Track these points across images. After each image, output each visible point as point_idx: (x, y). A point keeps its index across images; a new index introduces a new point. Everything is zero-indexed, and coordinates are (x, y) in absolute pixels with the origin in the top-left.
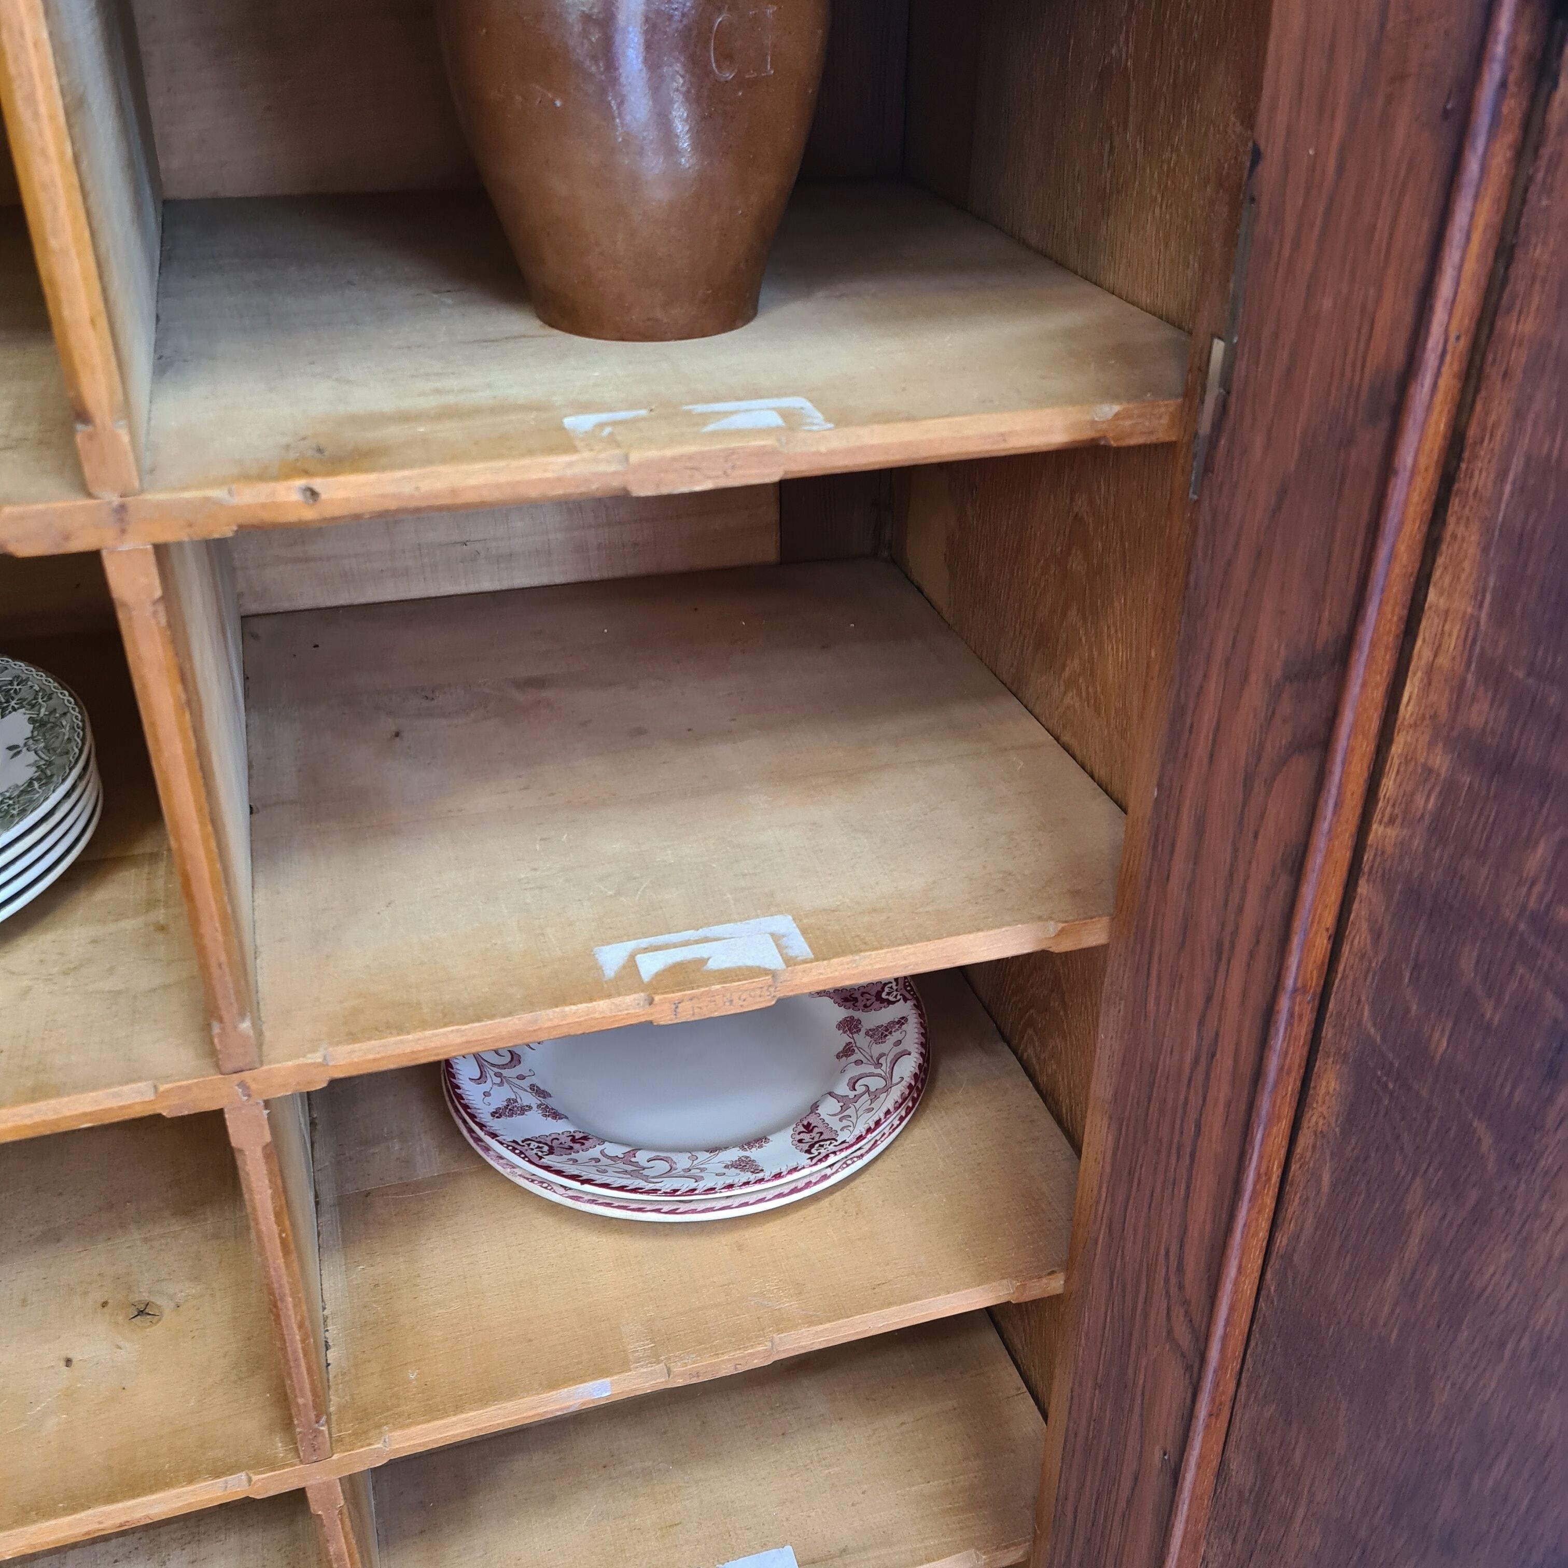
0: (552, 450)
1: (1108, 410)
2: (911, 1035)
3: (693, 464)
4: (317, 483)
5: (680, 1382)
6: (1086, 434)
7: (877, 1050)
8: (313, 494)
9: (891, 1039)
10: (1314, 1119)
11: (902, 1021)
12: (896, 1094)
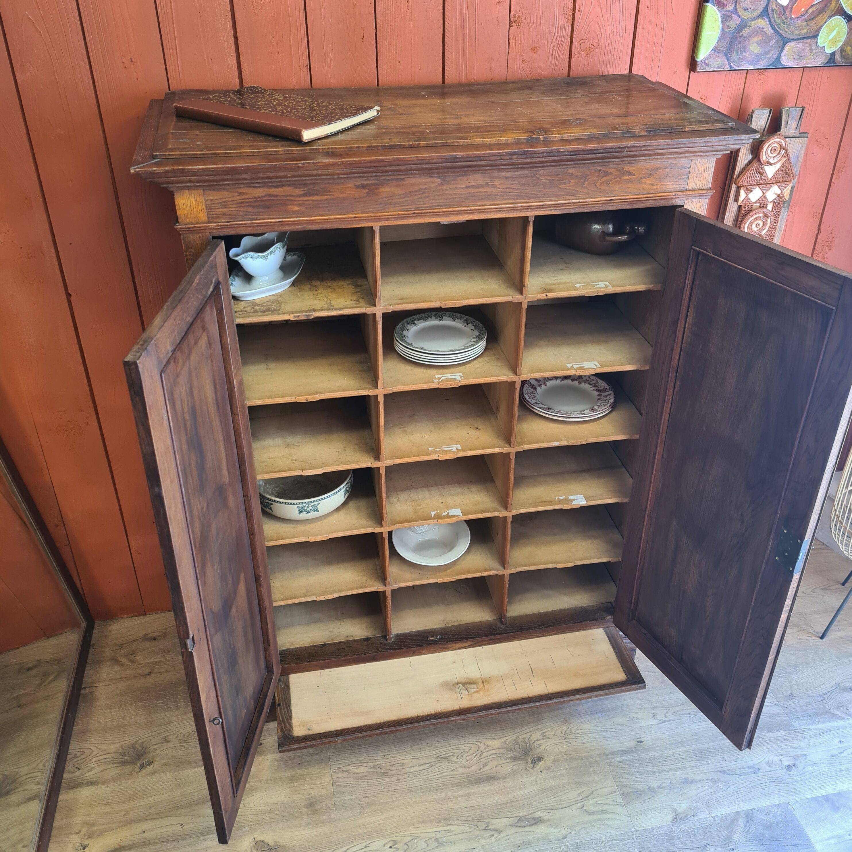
0: (575, 290)
1: (652, 285)
2: (612, 396)
3: (593, 292)
4: (547, 294)
5: (570, 444)
6: (648, 289)
7: (605, 399)
8: (547, 295)
9: (608, 397)
10: (676, 389)
11: (611, 394)
12: (609, 405)
